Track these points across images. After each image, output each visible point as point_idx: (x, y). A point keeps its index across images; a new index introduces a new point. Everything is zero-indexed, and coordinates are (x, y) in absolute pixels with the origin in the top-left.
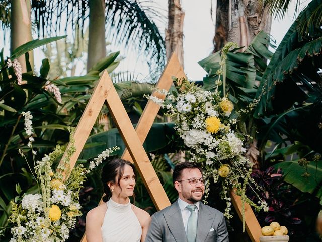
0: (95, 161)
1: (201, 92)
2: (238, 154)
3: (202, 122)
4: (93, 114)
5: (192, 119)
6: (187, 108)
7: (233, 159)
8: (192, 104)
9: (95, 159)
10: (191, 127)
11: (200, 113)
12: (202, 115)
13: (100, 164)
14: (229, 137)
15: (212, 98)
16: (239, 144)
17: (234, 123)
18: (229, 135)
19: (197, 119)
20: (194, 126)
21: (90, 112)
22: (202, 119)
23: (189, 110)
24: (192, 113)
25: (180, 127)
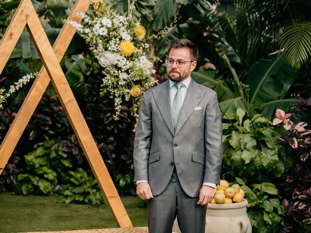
0: (15, 85)
1: (117, 16)
2: (148, 76)
3: (117, 45)
4: (14, 37)
5: (107, 42)
6: (103, 32)
7: (144, 80)
8: (108, 28)
9: (15, 83)
10: (106, 49)
11: (116, 37)
12: (117, 39)
13: (20, 88)
14: (141, 60)
15: (126, 23)
16: (150, 66)
17: (146, 47)
18: (141, 58)
19: (112, 43)
20: (110, 49)
21: (11, 35)
22: (117, 42)
23: (105, 34)
24: (108, 36)
25: (96, 48)
